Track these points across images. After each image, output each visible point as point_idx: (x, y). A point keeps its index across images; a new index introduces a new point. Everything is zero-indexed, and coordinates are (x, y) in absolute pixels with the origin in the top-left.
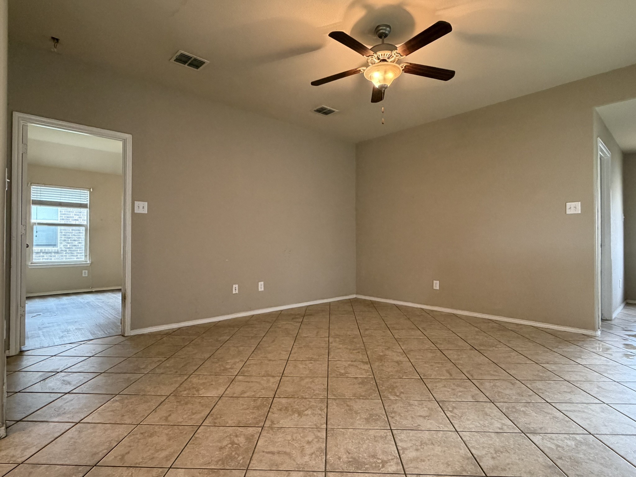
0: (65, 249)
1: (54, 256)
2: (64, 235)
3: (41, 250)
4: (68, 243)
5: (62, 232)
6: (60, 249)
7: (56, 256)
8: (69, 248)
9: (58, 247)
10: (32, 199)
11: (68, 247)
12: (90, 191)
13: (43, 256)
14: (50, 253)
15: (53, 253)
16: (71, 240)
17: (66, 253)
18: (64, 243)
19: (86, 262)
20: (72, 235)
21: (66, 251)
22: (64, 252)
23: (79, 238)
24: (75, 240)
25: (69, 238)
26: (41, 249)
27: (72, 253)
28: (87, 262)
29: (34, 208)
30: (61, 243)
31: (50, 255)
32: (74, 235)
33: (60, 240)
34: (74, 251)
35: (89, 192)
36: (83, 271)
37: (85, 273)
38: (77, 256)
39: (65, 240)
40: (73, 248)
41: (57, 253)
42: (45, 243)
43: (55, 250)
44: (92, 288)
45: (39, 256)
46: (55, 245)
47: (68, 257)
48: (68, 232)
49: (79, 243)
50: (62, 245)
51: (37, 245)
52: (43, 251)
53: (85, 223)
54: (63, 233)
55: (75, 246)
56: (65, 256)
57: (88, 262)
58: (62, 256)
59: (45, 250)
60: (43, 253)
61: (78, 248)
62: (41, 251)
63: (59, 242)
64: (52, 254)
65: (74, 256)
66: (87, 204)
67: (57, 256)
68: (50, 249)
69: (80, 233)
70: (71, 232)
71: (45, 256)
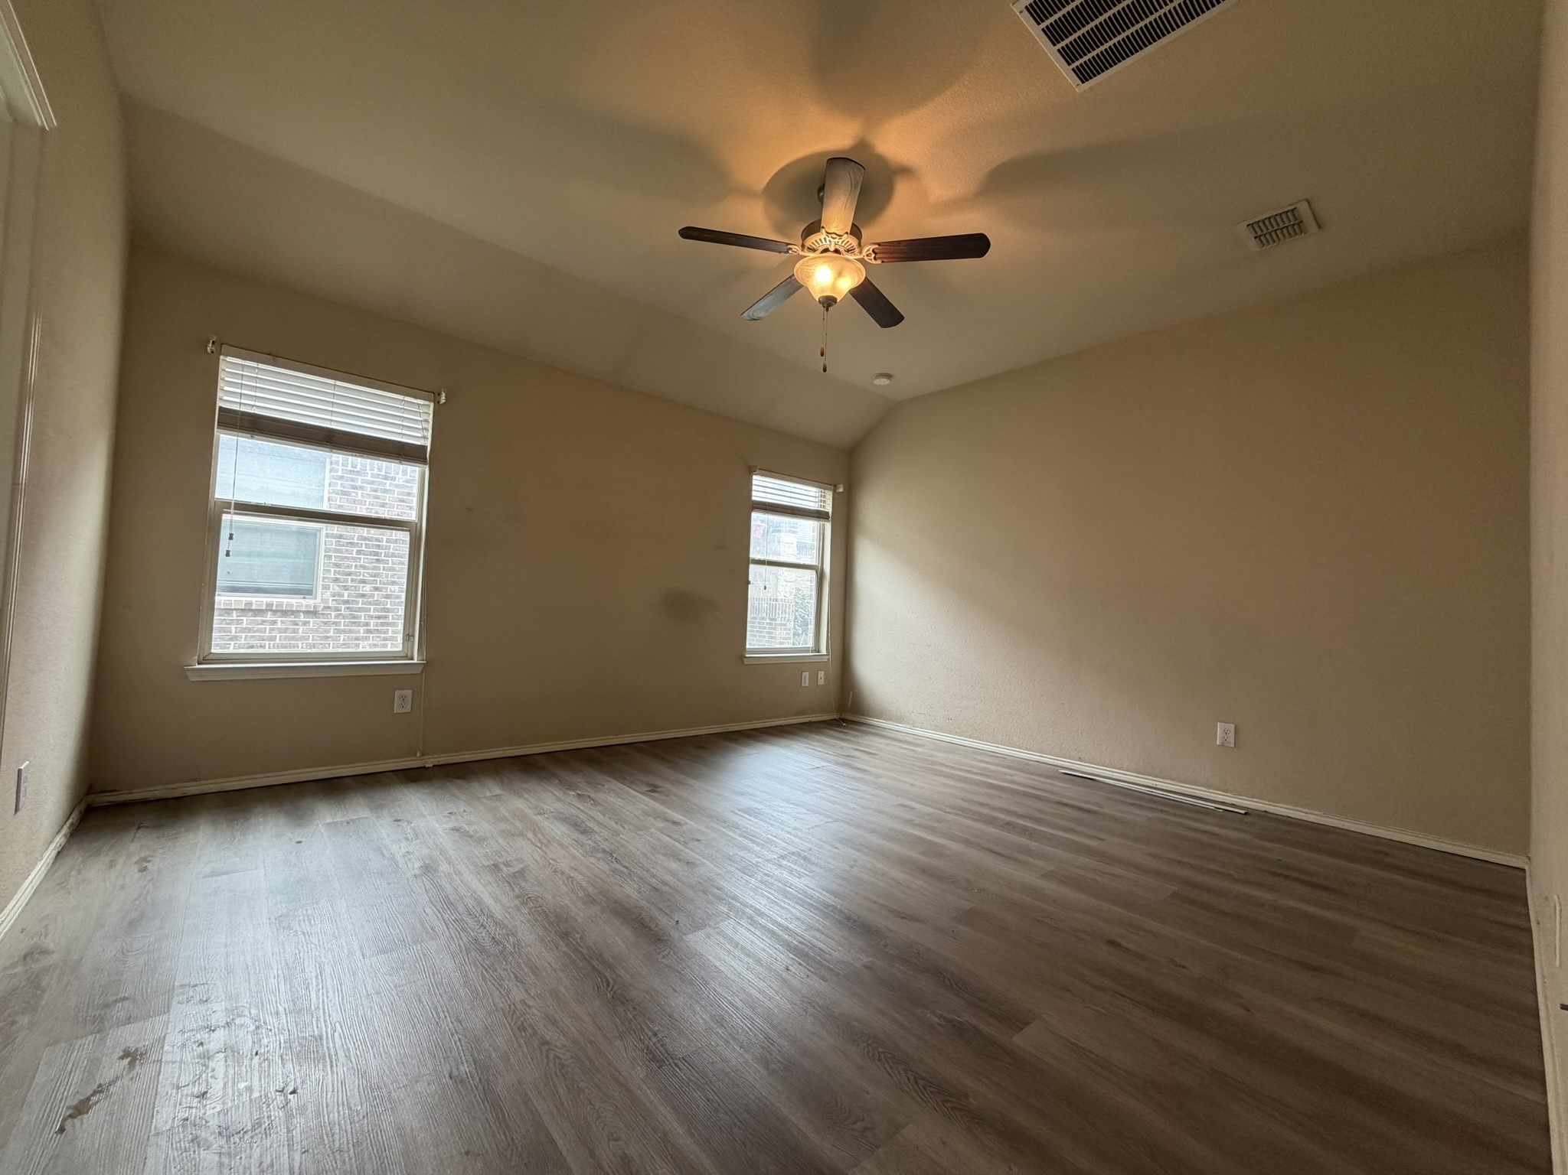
0: (335, 604)
1: (305, 623)
2: (337, 565)
3: (268, 605)
4: (346, 588)
5: (330, 557)
6: (322, 605)
7: (308, 622)
8: (347, 602)
9: (315, 599)
10: (219, 404)
11: (346, 598)
12: (437, 403)
13: (275, 622)
14: (293, 612)
15: (302, 614)
16: (352, 580)
17: (337, 616)
18: (335, 588)
19: (406, 657)
20: (356, 566)
21: (338, 610)
22: (333, 614)
23: (375, 576)
24: (363, 582)
25: (350, 574)
26: (269, 600)
27: (354, 618)
28: (412, 659)
29: (227, 442)
30: (326, 587)
31: (292, 618)
32: (364, 567)
33: (324, 578)
34: (360, 610)
35: (432, 405)
36: (398, 693)
37: (402, 702)
38: (367, 624)
39: (336, 580)
40: (357, 603)
41: (314, 613)
42: (289, 586)
43: (307, 606)
44: (423, 754)
45: (263, 622)
46: (308, 593)
47: (342, 627)
48: (345, 557)
49: (376, 589)
50: (329, 593)
51: (234, 590)
52: (274, 608)
53: (412, 516)
54: (333, 560)
55: (363, 596)
56: (334, 623)
57: (415, 661)
58: (325, 623)
59: (280, 604)
60: (275, 612)
61: (370, 603)
62: (269, 608)
63: (321, 583)
64: (299, 617)
65: (359, 624)
66: (424, 448)
67: (311, 624)
68: (295, 601)
69: (378, 560)
70: (353, 558)
71: (279, 623)
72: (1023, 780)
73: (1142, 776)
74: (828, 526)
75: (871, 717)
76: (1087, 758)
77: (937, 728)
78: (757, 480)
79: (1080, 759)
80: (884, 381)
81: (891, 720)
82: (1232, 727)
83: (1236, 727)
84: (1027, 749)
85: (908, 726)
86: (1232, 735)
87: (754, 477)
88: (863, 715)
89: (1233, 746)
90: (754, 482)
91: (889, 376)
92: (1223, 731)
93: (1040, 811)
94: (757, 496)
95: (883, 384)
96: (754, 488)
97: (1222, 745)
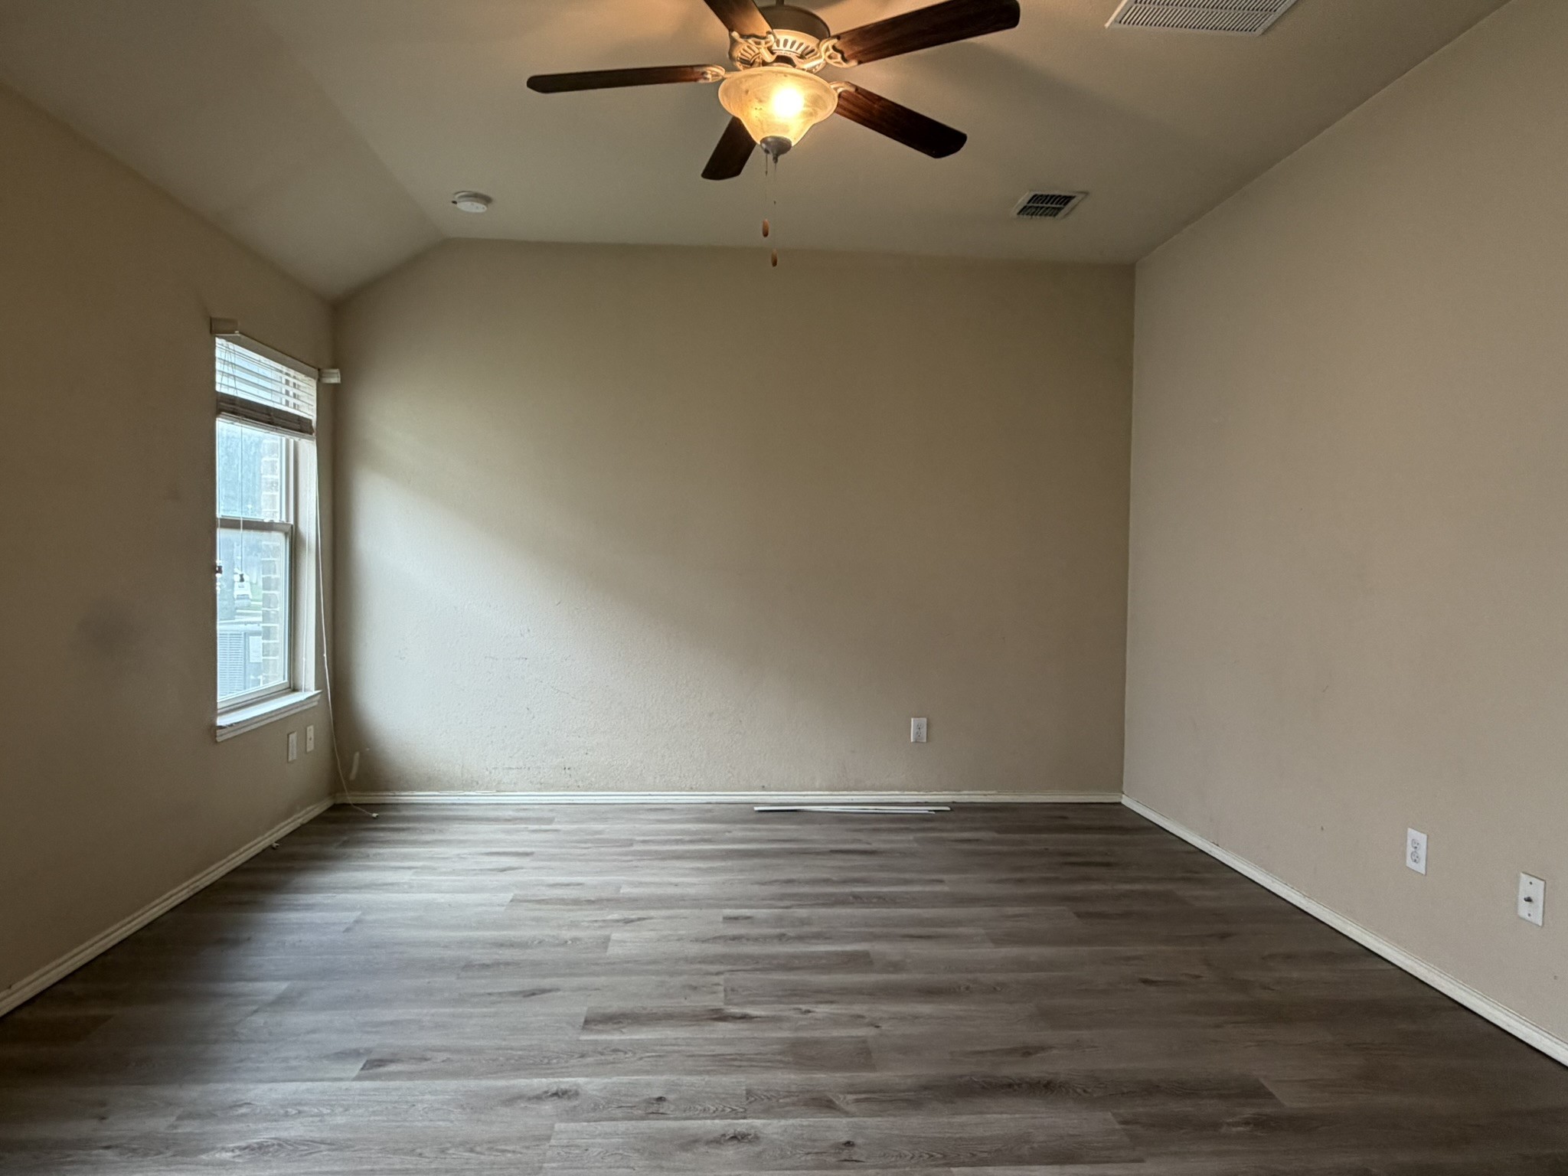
72: (740, 834)
73: (836, 793)
74: (309, 449)
75: (404, 790)
76: (772, 786)
77: (544, 786)
78: (225, 351)
79: (763, 788)
80: (479, 208)
81: (451, 787)
82: (924, 720)
83: (928, 720)
84: (691, 789)
85: (488, 792)
86: (924, 730)
87: (219, 341)
88: (387, 790)
89: (925, 741)
90: (218, 353)
91: (486, 200)
92: (916, 726)
93: (853, 868)
94: (224, 385)
95: (474, 210)
96: (218, 366)
97: (916, 742)
